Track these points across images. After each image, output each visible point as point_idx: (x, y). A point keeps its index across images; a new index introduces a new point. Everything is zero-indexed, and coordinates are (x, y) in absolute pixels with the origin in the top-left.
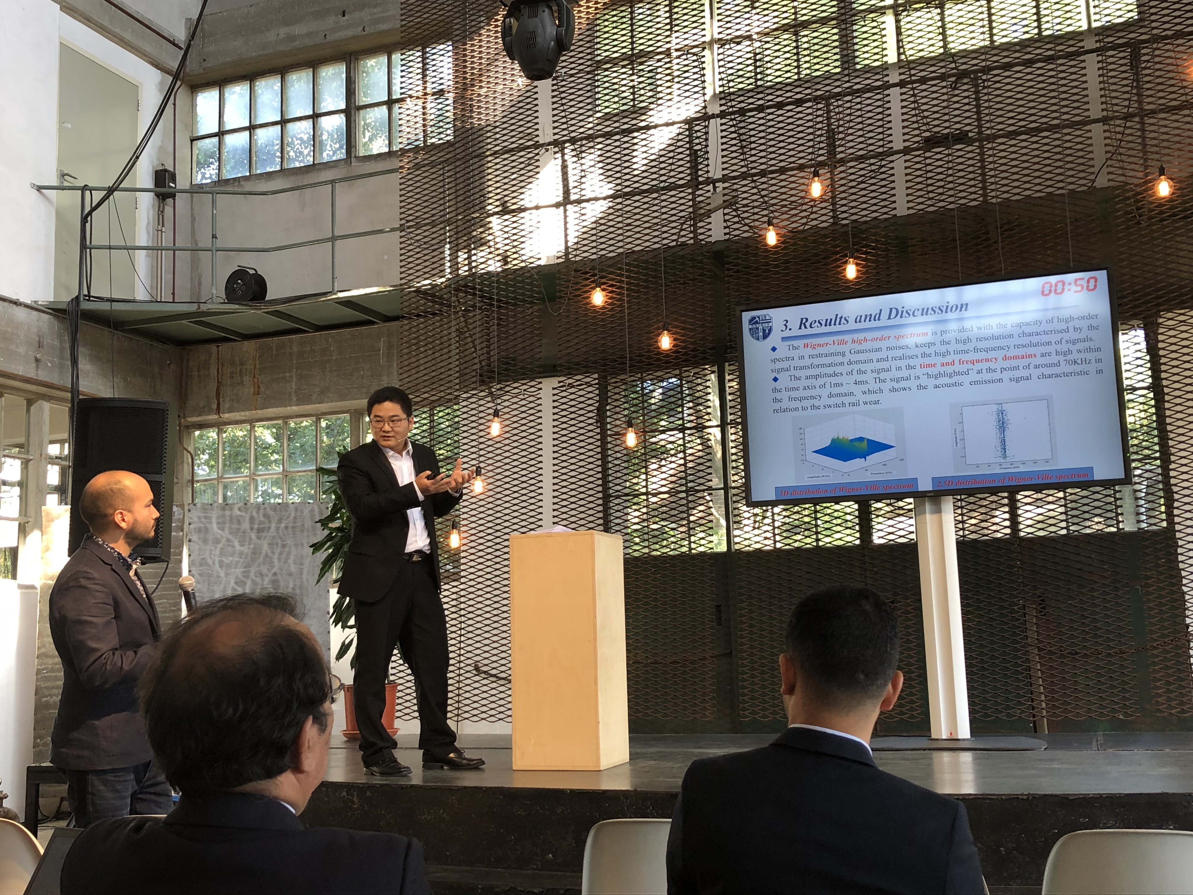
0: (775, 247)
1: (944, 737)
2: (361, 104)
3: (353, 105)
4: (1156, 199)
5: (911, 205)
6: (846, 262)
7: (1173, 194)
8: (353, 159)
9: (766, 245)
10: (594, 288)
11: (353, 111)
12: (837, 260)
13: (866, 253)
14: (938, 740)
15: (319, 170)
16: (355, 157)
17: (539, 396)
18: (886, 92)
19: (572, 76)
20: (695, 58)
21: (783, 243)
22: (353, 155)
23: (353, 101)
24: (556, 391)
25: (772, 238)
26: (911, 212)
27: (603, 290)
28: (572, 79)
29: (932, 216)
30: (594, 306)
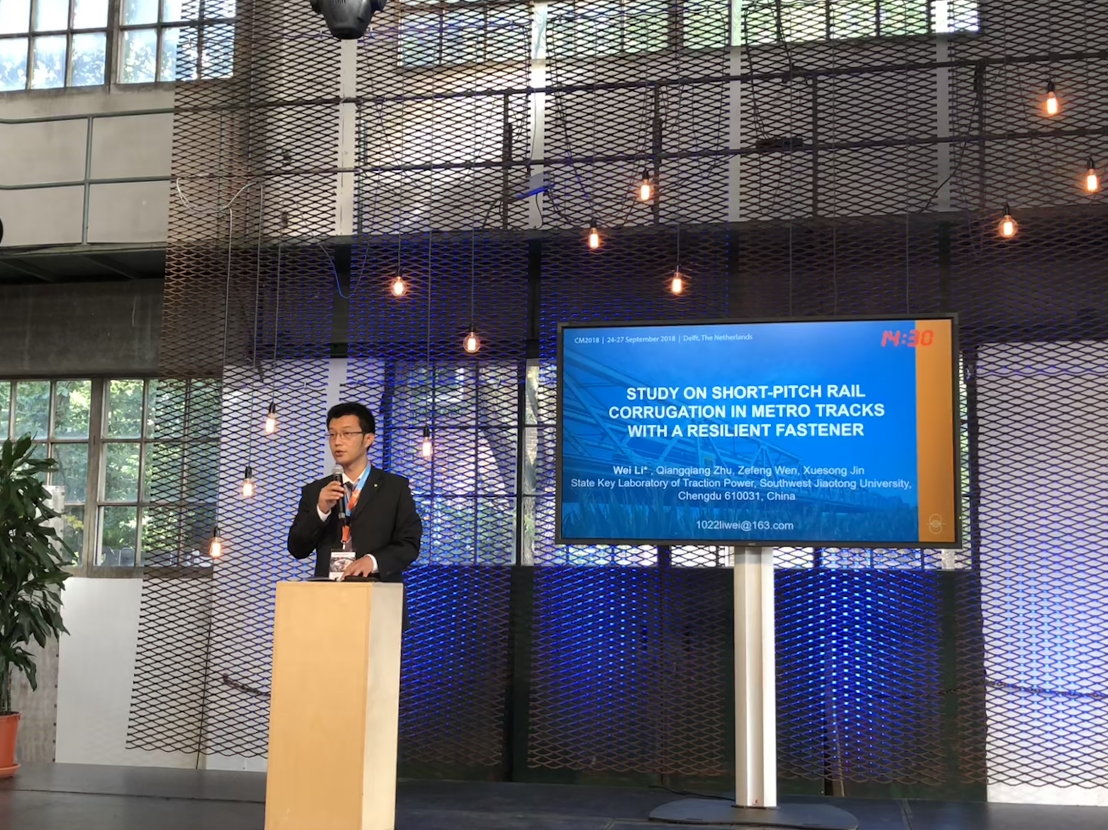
0: (597, 251)
1: (749, 804)
2: (126, 24)
3: (115, 25)
4: (998, 239)
5: (744, 212)
6: (672, 275)
7: (1016, 234)
8: (112, 86)
9: (588, 248)
10: (394, 276)
11: (115, 31)
12: (662, 272)
13: (694, 267)
14: (742, 807)
15: (72, 94)
16: (115, 84)
17: (323, 392)
18: (726, 86)
19: (381, 33)
20: (521, 30)
21: (606, 247)
22: (112, 82)
23: (116, 19)
24: (344, 389)
25: (594, 241)
26: (744, 219)
27: (404, 279)
28: (382, 37)
29: (764, 227)
30: (393, 297)
